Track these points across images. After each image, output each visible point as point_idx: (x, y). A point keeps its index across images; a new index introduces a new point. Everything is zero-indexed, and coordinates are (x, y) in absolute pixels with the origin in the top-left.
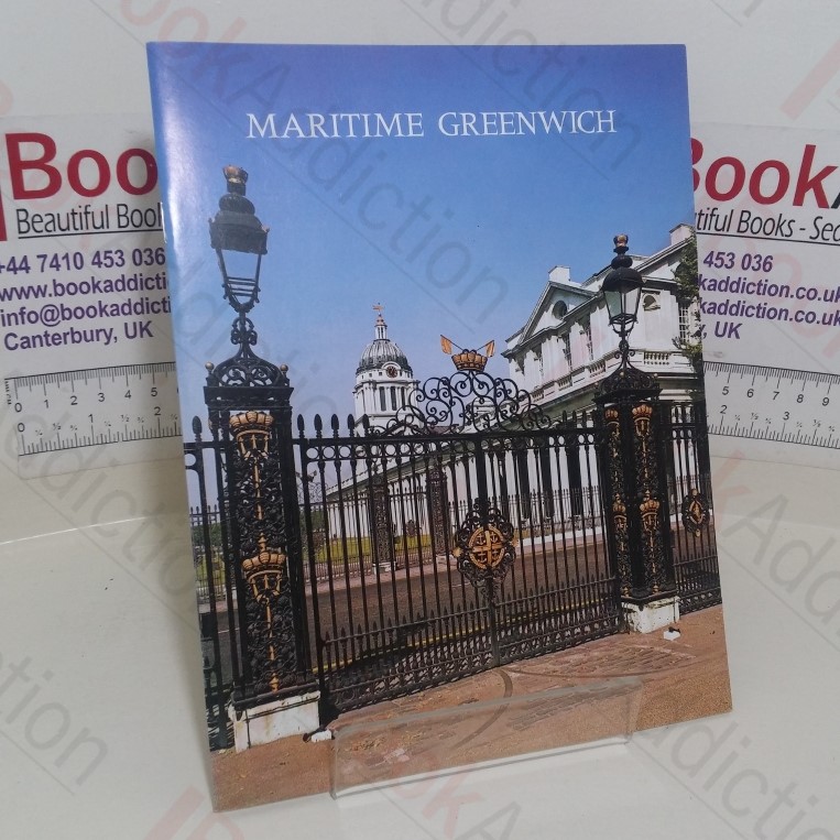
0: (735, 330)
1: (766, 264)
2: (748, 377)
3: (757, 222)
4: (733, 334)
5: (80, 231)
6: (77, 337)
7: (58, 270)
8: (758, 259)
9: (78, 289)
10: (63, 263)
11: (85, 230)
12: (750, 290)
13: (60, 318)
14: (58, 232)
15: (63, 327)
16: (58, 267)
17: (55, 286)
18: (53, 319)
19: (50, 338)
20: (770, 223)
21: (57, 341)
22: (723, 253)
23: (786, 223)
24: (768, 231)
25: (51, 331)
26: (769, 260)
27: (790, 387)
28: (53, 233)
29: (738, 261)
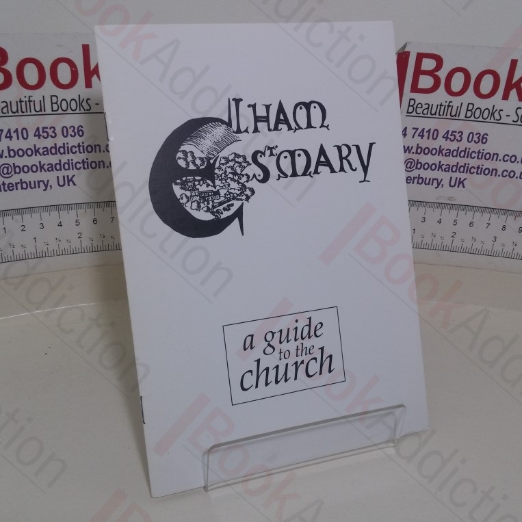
0: (462, 182)
1: (483, 139)
2: (470, 214)
3: (478, 111)
4: (461, 185)
5: (25, 114)
6: (24, 186)
7: (11, 140)
8: (478, 135)
9: (25, 153)
10: (14, 135)
11: (29, 113)
12: (473, 156)
13: (13, 172)
14: (10, 114)
15: (15, 179)
16: (11, 137)
17: (9, 151)
18: (8, 173)
19: (6, 186)
20: (487, 112)
21: (11, 188)
22: (455, 132)
23: (497, 112)
24: (485, 117)
25: (7, 181)
26: (485, 136)
27: (497, 221)
28: (7, 115)
29: (465, 137)
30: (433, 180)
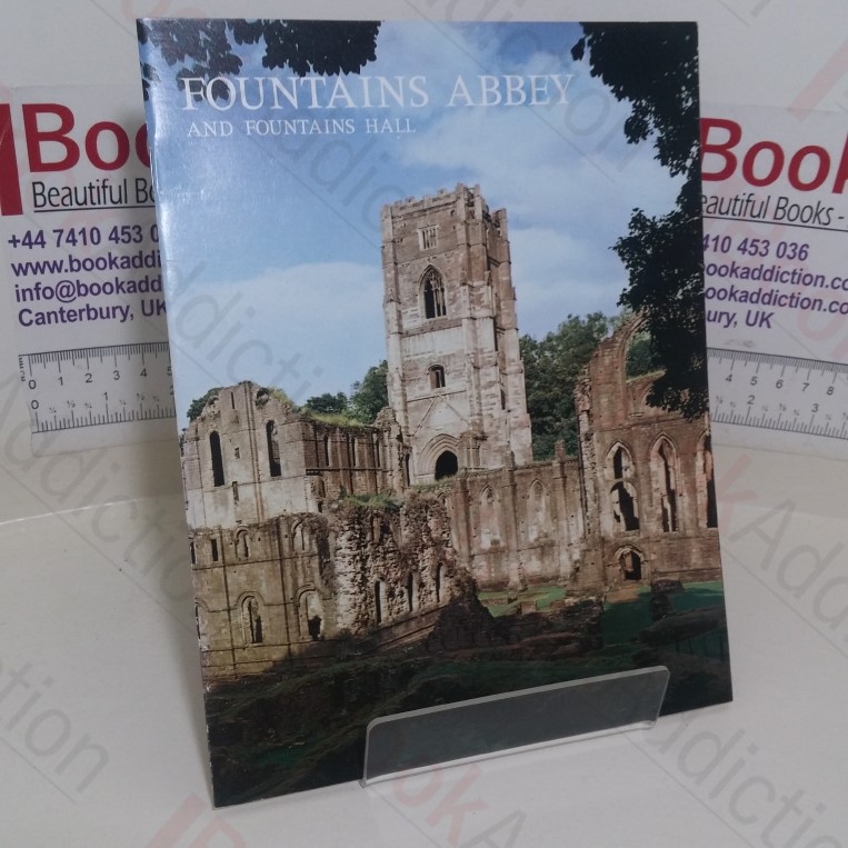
0: (767, 319)
1: (801, 252)
2: (778, 368)
3: (795, 210)
4: (765, 323)
5: (97, 206)
6: (92, 314)
7: (74, 245)
8: (793, 247)
9: (95, 264)
10: (79, 238)
11: (102, 205)
12: (784, 279)
13: (76, 294)
14: (75, 206)
15: (79, 303)
16: (74, 242)
17: (71, 262)
18: (68, 295)
19: (65, 315)
20: (808, 210)
21: (72, 318)
22: (758, 241)
23: (825, 211)
24: (805, 219)
25: (67, 307)
26: (805, 248)
27: (821, 379)
28: (70, 207)
29: (773, 248)
30: (722, 314)
